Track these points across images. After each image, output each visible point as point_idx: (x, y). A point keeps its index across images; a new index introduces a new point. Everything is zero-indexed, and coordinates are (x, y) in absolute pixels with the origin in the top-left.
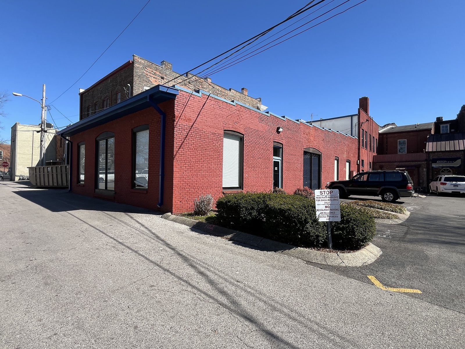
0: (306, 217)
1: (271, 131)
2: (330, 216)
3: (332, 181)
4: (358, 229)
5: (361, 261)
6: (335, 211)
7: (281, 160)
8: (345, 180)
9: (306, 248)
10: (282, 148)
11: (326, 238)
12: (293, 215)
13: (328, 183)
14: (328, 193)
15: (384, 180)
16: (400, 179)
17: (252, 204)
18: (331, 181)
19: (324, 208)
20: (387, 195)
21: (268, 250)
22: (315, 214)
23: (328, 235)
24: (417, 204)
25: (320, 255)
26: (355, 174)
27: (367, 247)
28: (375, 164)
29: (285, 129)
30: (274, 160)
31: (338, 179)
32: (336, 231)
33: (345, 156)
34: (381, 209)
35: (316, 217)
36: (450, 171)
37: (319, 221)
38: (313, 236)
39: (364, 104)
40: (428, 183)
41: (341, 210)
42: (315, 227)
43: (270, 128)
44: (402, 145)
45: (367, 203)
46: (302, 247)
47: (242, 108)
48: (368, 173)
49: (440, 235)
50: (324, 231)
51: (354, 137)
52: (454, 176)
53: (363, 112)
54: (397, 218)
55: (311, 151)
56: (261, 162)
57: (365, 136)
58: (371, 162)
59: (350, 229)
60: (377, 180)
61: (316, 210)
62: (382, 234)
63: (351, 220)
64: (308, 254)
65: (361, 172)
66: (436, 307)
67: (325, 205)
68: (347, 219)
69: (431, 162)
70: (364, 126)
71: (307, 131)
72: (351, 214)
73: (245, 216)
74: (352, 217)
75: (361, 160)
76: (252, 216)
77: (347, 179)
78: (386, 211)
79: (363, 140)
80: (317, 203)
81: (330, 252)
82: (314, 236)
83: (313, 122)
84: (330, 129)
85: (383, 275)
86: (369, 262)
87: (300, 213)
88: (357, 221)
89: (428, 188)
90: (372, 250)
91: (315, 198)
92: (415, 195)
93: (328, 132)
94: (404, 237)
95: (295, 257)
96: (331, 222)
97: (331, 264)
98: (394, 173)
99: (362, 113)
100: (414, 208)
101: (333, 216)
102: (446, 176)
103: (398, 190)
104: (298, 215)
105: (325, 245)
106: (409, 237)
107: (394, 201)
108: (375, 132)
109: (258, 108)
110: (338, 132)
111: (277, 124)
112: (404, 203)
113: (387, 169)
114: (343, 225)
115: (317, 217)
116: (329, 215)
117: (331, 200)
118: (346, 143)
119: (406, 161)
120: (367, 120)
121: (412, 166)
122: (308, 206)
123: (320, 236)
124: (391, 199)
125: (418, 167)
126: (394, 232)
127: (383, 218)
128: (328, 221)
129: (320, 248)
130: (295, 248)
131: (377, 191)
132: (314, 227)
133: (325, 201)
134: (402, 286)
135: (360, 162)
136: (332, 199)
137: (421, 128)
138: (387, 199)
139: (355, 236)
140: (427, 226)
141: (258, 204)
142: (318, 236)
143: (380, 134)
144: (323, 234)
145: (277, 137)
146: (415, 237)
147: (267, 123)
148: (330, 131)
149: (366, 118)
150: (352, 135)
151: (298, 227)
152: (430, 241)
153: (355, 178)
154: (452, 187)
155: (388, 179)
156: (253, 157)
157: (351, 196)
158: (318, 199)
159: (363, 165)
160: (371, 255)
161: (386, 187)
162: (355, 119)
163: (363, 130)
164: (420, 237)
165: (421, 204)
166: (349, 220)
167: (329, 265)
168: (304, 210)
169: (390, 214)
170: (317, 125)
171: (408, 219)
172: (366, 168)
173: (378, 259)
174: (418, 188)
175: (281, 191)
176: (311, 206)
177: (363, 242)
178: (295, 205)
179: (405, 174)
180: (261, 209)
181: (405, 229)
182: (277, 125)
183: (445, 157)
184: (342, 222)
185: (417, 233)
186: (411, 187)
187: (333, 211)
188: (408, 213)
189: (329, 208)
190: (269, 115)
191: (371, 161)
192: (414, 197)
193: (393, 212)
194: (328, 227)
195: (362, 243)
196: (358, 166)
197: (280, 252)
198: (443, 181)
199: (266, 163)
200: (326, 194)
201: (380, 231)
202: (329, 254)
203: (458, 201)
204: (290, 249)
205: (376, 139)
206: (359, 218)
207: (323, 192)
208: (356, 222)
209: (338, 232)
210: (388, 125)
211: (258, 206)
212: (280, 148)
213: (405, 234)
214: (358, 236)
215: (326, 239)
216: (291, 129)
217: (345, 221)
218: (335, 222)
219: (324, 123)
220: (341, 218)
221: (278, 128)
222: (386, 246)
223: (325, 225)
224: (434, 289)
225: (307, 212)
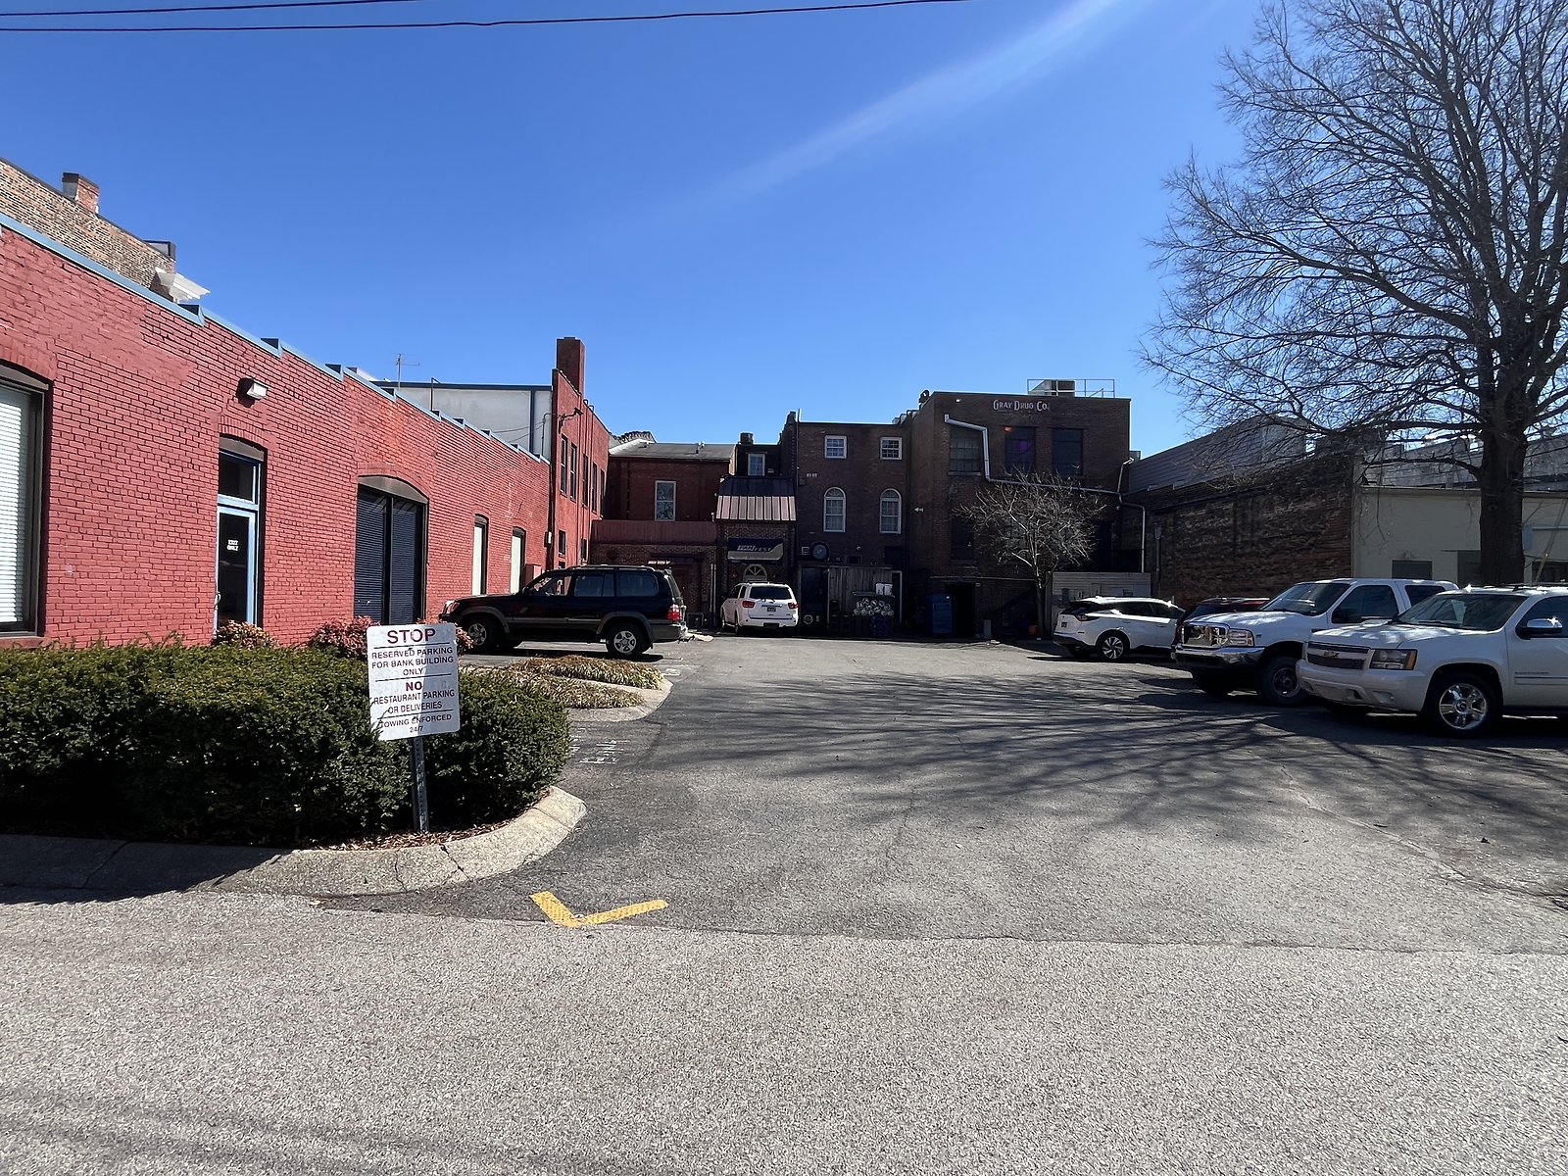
0: (326, 729)
1: (208, 388)
2: (422, 718)
3: (466, 596)
4: (514, 750)
5: (518, 853)
6: (441, 699)
7: (256, 512)
8: (506, 593)
9: (326, 845)
10: (264, 465)
11: (408, 798)
12: (271, 727)
13: (448, 603)
14: (417, 636)
15: (615, 594)
16: (653, 592)
17: (65, 698)
18: (460, 596)
19: (403, 691)
20: (620, 637)
21: (142, 891)
22: (367, 716)
23: (416, 785)
24: (691, 660)
25: (380, 861)
26: (537, 573)
27: (544, 804)
28: (595, 545)
29: (276, 391)
30: (221, 510)
31: (483, 590)
32: (444, 766)
33: (509, 514)
34: (602, 679)
35: (368, 726)
36: (762, 573)
37: (380, 739)
38: (355, 798)
39: (569, 356)
40: (720, 602)
41: (464, 694)
42: (365, 763)
43: (203, 374)
44: (665, 497)
45: (564, 664)
46: (312, 846)
47: (45, 256)
48: (574, 573)
49: (728, 737)
50: (398, 774)
51: (538, 456)
52: (769, 584)
53: (566, 384)
54: (637, 701)
55: (388, 487)
56: (153, 515)
57: (569, 458)
58: (585, 541)
59: (492, 753)
60: (598, 594)
61: (371, 701)
62: (594, 755)
63: (494, 722)
64: (331, 867)
65: (556, 567)
66: (694, 936)
67: (405, 681)
68: (481, 723)
69: (726, 548)
70: (568, 428)
71: (374, 413)
72: (493, 703)
73: (24, 756)
74: (497, 714)
75: (557, 533)
76: (68, 751)
77: (515, 589)
78: (614, 686)
79: (564, 470)
80: (373, 674)
81: (420, 842)
82: (359, 795)
83: (404, 385)
84: (461, 421)
85: (577, 879)
86: (545, 850)
87: (301, 719)
88: (513, 725)
89: (718, 616)
90: (556, 807)
91: (369, 653)
92: (688, 635)
93: (453, 429)
94: (650, 753)
95: (277, 890)
96: (426, 740)
97: (417, 887)
98: (639, 572)
99: (564, 384)
100: (684, 672)
101: (433, 718)
102: (754, 584)
103: (648, 622)
104: (295, 727)
105: (403, 823)
106: (661, 752)
107: (637, 656)
108: (600, 450)
109: (157, 286)
110: (487, 433)
111: (241, 364)
112: (661, 657)
113: (629, 561)
114: (465, 743)
115: (375, 727)
116: (420, 716)
117: (428, 661)
118: (514, 472)
119: (673, 543)
120: (577, 411)
121: (686, 557)
122: (340, 688)
123: (385, 793)
124: (632, 648)
125: (699, 559)
126: (627, 744)
127: (602, 706)
128: (415, 734)
129: (385, 835)
130: (276, 857)
131: (596, 626)
132: (359, 764)
133: (405, 667)
134: (623, 901)
135: (553, 537)
136: (432, 656)
137: (710, 455)
138: (621, 649)
139: (506, 774)
140: (705, 717)
141: (103, 697)
142: (373, 795)
143: (612, 459)
144: (393, 785)
145: (241, 418)
146: (675, 752)
147: (187, 350)
148: (462, 427)
149: (574, 403)
150: (531, 451)
151: (291, 771)
152: (705, 757)
153: (537, 587)
154: (765, 613)
155: (624, 593)
156: (109, 490)
157: (524, 645)
158: (378, 660)
159: (562, 548)
160: (553, 824)
161: (620, 614)
162: (544, 401)
163: (566, 439)
164: (687, 747)
165: (699, 660)
166: (489, 722)
167: (411, 891)
168: (322, 706)
169: (621, 692)
170: (417, 398)
171: (664, 703)
172: (572, 557)
173: (571, 834)
174: (698, 616)
175: (253, 636)
176: (349, 688)
177: (530, 789)
178: (282, 690)
179: (666, 577)
180: (122, 715)
181: (655, 729)
182: (238, 368)
183: (755, 536)
184: (465, 733)
185: (681, 740)
186: (678, 615)
187: (435, 699)
188: (666, 686)
189: (421, 691)
190: (198, 319)
191: (587, 537)
192: (686, 640)
193: (632, 685)
194: (414, 755)
195: (525, 795)
196: (548, 550)
197: (207, 885)
198: (747, 598)
199: (178, 518)
200: (409, 642)
201: (590, 746)
202: (414, 850)
203: (773, 647)
204: (252, 863)
205: (602, 472)
206: (520, 714)
207: (400, 636)
208: (510, 729)
209: (450, 770)
210: (634, 434)
211: (103, 704)
212: (256, 463)
213: (652, 745)
214: (515, 771)
215: (405, 799)
216: (305, 394)
217: (474, 728)
218: (442, 735)
219: (442, 398)
220: (462, 722)
221: (245, 384)
222: (599, 790)
223: (403, 752)
224: (698, 887)
225: (333, 711)
